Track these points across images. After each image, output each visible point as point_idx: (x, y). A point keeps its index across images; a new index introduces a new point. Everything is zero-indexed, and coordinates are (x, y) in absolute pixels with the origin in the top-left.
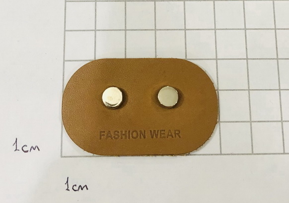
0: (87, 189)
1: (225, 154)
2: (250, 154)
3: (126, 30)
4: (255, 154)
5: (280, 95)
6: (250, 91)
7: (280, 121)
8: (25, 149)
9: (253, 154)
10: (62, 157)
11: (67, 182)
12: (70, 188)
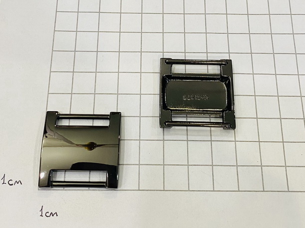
0: (57, 216)
1: (167, 191)
2: (187, 191)
3: (95, 94)
4: (190, 191)
5: (211, 145)
6: (189, 142)
7: (211, 165)
8: (10, 182)
9: (189, 190)
10: (39, 190)
11: (42, 210)
12: (44, 215)
